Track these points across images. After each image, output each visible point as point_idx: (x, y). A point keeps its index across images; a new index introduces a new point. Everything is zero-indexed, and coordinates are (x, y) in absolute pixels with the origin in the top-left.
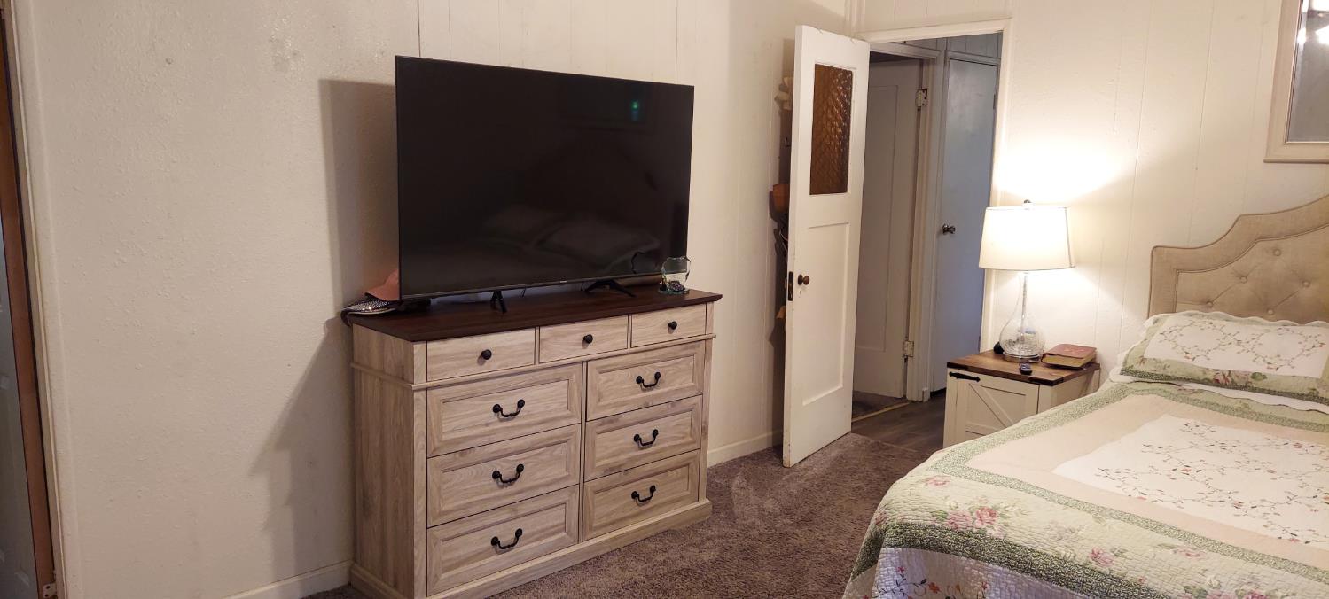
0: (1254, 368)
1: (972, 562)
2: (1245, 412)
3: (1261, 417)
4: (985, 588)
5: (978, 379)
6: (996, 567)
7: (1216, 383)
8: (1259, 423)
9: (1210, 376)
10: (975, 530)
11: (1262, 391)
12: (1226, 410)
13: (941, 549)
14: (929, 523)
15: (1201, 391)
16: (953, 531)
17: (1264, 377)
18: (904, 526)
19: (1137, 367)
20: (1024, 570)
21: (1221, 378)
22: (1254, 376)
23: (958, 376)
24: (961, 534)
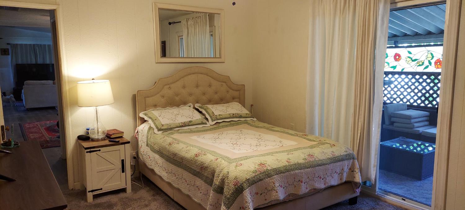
0: (190, 120)
1: (269, 179)
2: (191, 132)
3: (194, 132)
4: (274, 183)
5: (100, 150)
6: (275, 176)
7: (182, 126)
8: (194, 134)
9: (181, 125)
10: (265, 170)
11: (192, 125)
12: (186, 132)
13: (261, 180)
14: (254, 175)
15: (179, 130)
16: (261, 174)
17: (192, 121)
18: (248, 180)
19: (162, 128)
20: (280, 173)
21: (183, 125)
22: (190, 122)
23: (90, 152)
24: (263, 173)
